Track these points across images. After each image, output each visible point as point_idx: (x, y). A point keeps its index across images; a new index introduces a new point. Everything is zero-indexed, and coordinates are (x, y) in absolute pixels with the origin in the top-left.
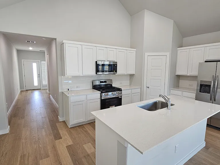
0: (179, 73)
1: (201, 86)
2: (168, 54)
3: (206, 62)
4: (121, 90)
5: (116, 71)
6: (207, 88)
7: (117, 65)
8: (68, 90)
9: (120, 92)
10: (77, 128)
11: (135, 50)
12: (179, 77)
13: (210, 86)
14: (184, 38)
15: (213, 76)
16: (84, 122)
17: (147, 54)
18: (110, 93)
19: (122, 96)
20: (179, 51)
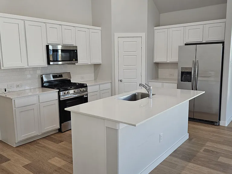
0: (157, 60)
1: (183, 73)
2: (143, 35)
3: (186, 44)
4: (87, 86)
5: (77, 60)
6: (188, 76)
7: (77, 50)
8: (5, 91)
9: (84, 89)
10: (28, 145)
11: (100, 28)
12: (157, 64)
13: (191, 73)
14: (161, 14)
15: (194, 61)
16: (37, 136)
17: (117, 35)
18: (71, 92)
19: (87, 95)
20: (156, 31)
